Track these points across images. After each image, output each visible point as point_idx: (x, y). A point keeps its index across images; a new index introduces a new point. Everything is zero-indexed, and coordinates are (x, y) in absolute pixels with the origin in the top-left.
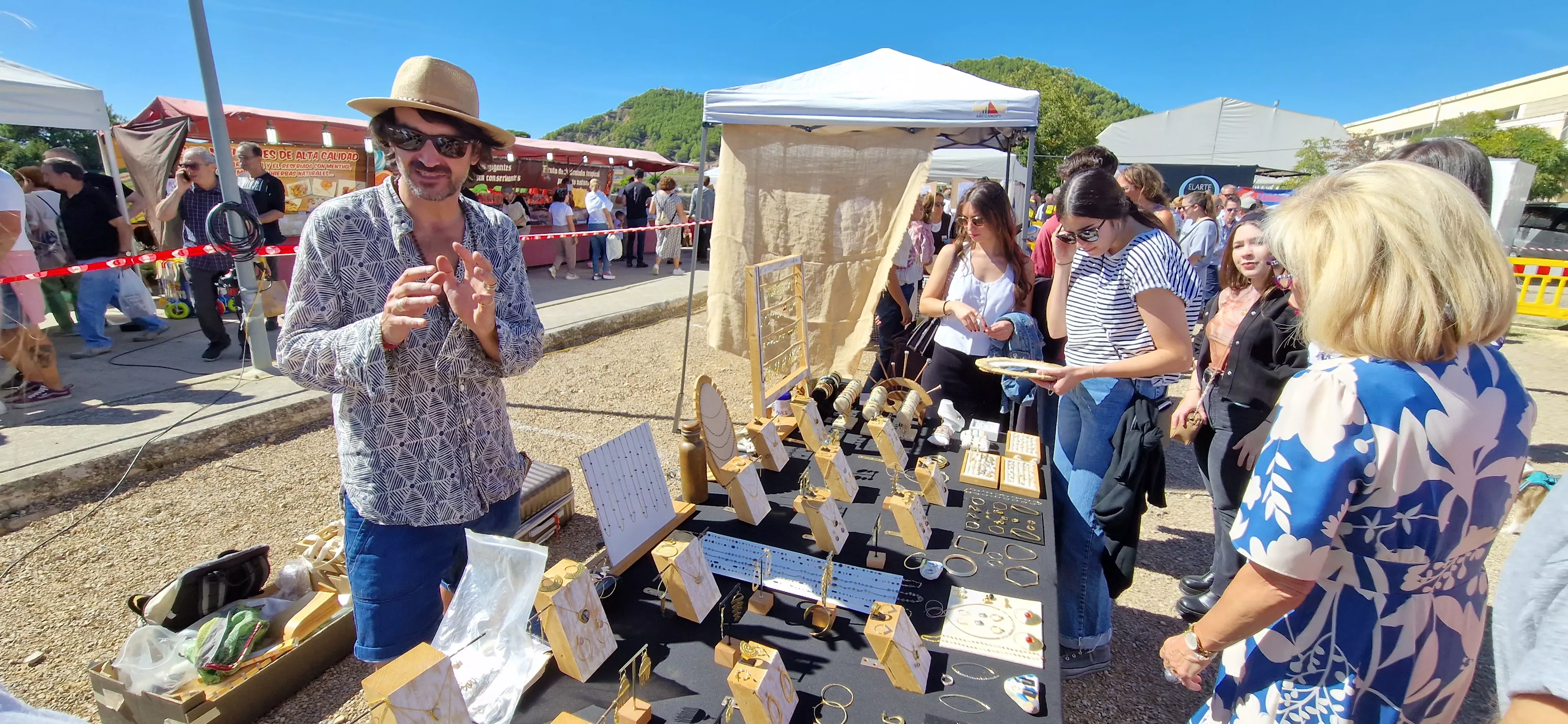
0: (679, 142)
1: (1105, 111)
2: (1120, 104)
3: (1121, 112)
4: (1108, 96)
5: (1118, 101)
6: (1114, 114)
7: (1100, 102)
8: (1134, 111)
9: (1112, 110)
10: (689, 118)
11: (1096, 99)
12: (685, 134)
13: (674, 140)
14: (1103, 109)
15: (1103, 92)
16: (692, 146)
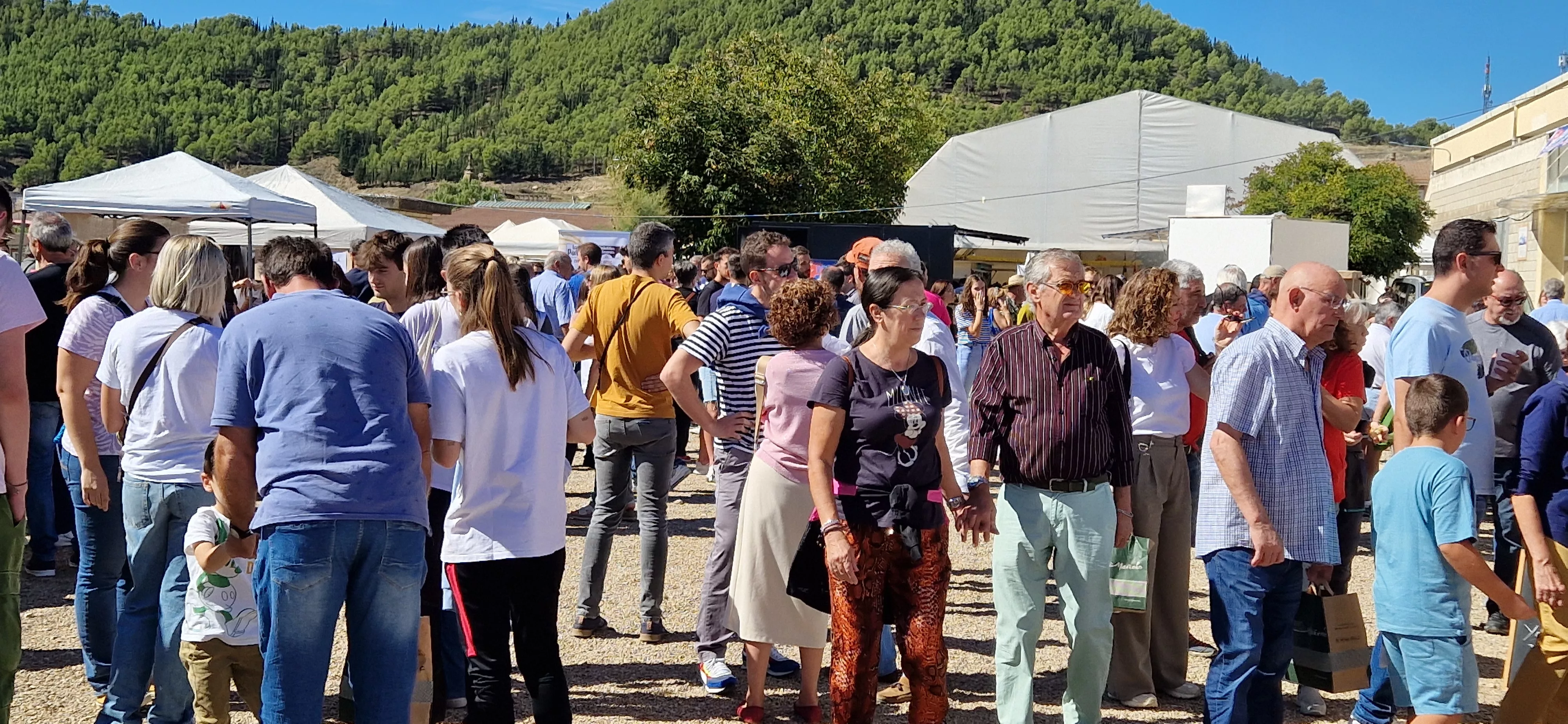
0: (27, 136)
1: (1178, 76)
2: (1213, 60)
3: (1216, 79)
4: (1182, 40)
5: (1206, 52)
6: (1200, 82)
7: (1163, 53)
8: (1248, 75)
9: (1193, 73)
10: (57, 70)
11: (1156, 44)
12: (46, 114)
13: (9, 130)
14: (1172, 70)
15: (1169, 30)
16: (67, 148)
